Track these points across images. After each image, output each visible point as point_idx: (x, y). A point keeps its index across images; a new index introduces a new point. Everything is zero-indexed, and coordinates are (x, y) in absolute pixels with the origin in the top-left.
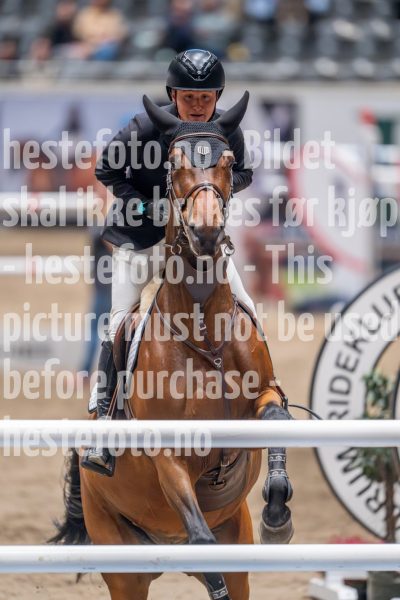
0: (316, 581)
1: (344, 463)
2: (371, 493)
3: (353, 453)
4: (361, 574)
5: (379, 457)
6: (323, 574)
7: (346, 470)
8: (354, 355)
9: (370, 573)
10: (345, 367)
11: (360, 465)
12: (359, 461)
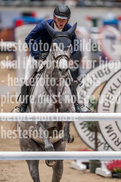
0: (73, 163)
1: (82, 126)
2: (90, 135)
3: (85, 123)
4: (87, 160)
5: (93, 124)
6: (75, 161)
7: (83, 128)
9: (90, 160)
11: (87, 127)
12: (87, 125)
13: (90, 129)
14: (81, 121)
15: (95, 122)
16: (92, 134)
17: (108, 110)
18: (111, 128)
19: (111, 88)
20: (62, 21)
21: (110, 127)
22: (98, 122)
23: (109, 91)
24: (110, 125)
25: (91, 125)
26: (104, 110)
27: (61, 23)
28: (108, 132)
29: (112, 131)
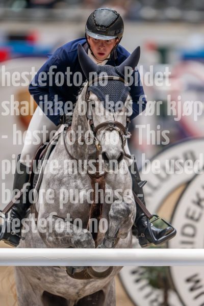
1: (136, 277)
2: (153, 297)
3: (141, 271)
5: (159, 273)
7: (137, 281)
8: (198, 210)
10: (192, 218)
11: (147, 278)
12: (146, 275)
13: (154, 284)
14: (134, 266)
15: (164, 267)
16: (158, 294)
17: (191, 243)
18: (198, 281)
19: (198, 195)
20: (102, 45)
21: (197, 278)
22: (169, 268)
23: (194, 202)
24: (196, 275)
25: (154, 275)
26: (184, 243)
27: (99, 49)
28: (192, 289)
29: (200, 287)
